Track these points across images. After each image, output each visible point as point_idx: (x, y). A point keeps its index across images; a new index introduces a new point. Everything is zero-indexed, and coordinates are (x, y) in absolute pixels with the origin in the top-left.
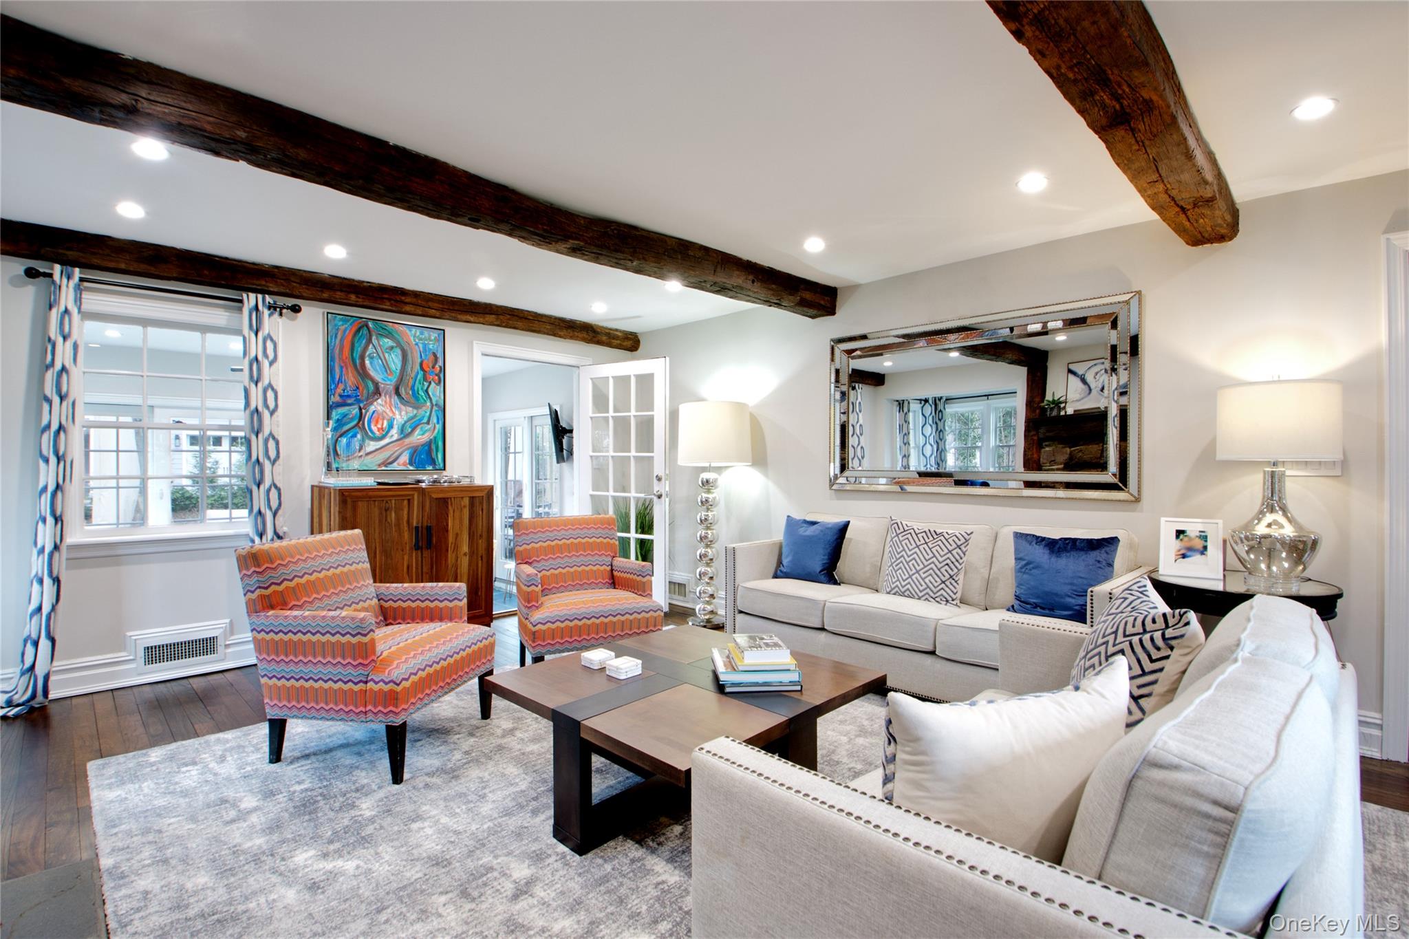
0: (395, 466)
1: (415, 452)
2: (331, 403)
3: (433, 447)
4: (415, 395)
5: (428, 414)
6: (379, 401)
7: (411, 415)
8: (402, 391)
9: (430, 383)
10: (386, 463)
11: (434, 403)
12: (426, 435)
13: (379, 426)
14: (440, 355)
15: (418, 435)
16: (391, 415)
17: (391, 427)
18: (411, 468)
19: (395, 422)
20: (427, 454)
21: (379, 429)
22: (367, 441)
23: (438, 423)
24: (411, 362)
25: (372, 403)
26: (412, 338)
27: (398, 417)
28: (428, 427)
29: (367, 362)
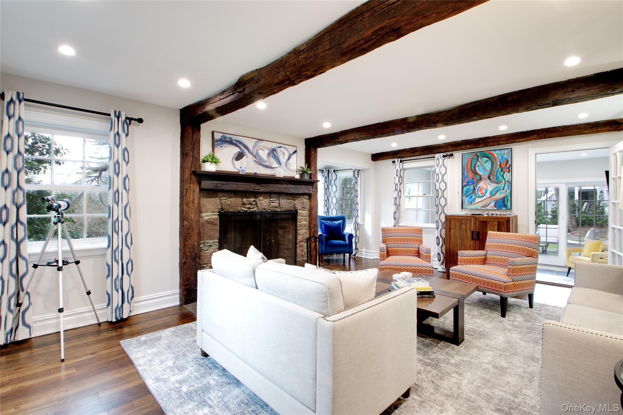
0: (488, 208)
1: (497, 202)
2: (463, 185)
3: (506, 200)
4: (497, 178)
5: (503, 186)
6: (482, 182)
7: (495, 187)
8: (491, 177)
9: (504, 172)
10: (484, 206)
11: (506, 181)
12: (502, 194)
13: (481, 192)
14: (509, 160)
15: (498, 195)
16: (486, 187)
17: (486, 192)
18: (495, 208)
19: (488, 190)
20: (503, 203)
21: (481, 193)
22: (477, 198)
23: (508, 189)
24: (495, 165)
25: (479, 184)
26: (496, 155)
27: (489, 188)
28: (503, 191)
29: (477, 168)
